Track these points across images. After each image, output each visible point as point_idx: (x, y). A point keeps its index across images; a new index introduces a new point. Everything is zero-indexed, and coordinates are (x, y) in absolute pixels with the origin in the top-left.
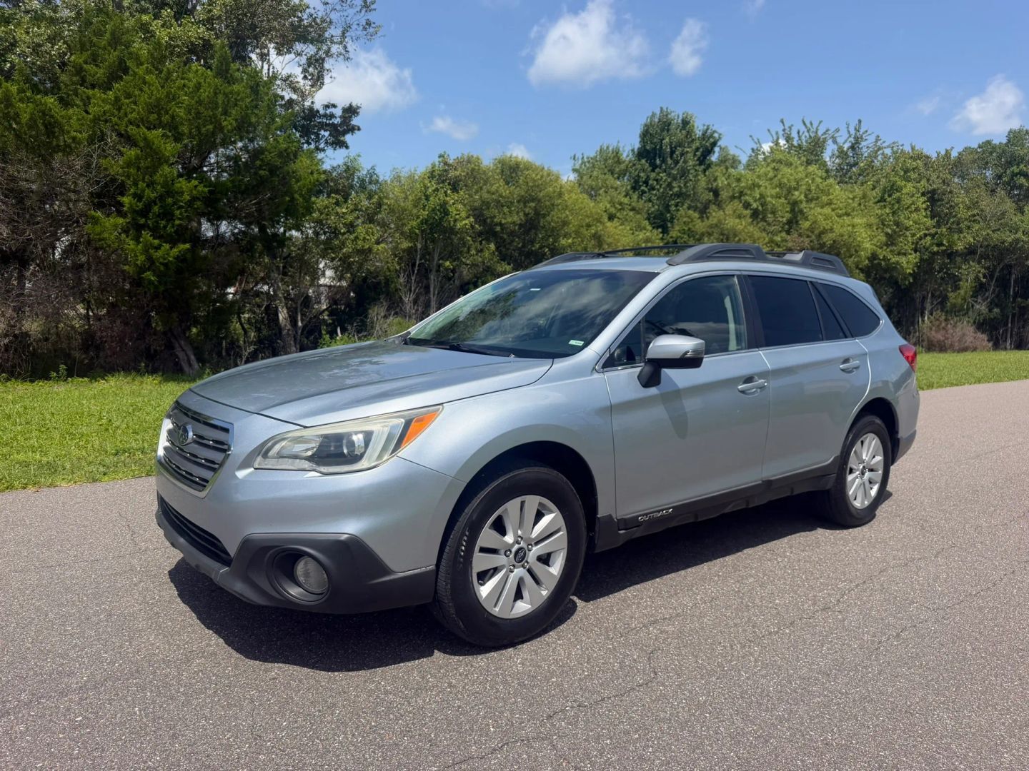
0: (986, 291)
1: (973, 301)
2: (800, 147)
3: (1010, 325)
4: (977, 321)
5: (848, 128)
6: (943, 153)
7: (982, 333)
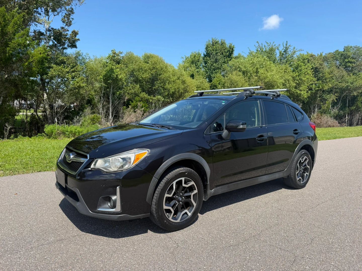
0: (338, 104)
1: (333, 108)
2: (265, 51)
3: (347, 117)
4: (334, 116)
5: (283, 44)
6: (320, 54)
7: (336, 120)
